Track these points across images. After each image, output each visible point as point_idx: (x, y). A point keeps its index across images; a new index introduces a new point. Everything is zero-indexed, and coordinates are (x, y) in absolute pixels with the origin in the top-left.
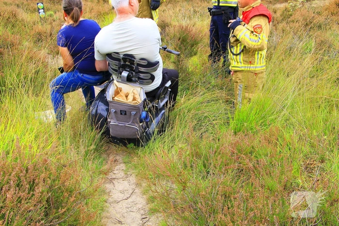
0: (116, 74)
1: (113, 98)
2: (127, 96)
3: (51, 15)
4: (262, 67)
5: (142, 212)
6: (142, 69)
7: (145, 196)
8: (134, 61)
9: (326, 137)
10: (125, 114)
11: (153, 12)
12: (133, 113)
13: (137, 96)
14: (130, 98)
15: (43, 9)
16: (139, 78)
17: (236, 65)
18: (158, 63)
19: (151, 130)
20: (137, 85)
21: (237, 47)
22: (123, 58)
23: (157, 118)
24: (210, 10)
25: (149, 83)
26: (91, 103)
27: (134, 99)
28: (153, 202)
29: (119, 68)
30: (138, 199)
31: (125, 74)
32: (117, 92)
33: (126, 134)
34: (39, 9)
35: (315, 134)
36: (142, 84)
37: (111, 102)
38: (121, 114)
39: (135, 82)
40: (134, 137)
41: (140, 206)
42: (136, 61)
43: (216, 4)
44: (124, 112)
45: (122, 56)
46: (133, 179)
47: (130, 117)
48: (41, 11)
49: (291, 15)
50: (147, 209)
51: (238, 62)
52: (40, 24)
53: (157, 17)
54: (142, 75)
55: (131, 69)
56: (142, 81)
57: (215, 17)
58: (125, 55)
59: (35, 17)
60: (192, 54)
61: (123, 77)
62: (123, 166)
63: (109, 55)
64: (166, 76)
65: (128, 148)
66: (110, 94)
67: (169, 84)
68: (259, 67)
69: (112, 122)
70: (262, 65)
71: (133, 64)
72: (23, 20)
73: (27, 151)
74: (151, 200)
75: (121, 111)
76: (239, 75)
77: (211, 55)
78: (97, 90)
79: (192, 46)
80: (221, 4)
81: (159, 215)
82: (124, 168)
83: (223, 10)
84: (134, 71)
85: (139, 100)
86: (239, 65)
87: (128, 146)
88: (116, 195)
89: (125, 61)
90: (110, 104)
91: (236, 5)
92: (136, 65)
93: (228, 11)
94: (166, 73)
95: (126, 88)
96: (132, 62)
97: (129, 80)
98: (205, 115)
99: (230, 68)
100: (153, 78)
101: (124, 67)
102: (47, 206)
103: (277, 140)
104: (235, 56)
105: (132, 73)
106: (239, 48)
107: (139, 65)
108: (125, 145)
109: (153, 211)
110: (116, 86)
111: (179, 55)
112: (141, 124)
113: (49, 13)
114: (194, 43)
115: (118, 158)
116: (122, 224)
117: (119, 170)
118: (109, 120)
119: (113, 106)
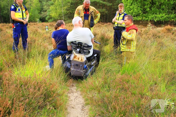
0: (75, 50)
1: (73, 59)
2: (78, 59)
3: (50, 30)
4: (134, 50)
5: (82, 104)
6: (85, 48)
7: (84, 99)
8: (82, 45)
9: (160, 78)
10: (78, 66)
11: (91, 28)
12: (81, 65)
13: (83, 59)
14: (80, 59)
15: (48, 28)
16: (84, 52)
17: (123, 49)
18: (92, 46)
19: (87, 74)
20: (83, 54)
21: (124, 42)
22: (78, 43)
23: (90, 69)
24: (114, 28)
25: (87, 54)
26: (64, 62)
27: (82, 60)
28: (87, 101)
29: (76, 48)
30: (81, 100)
31: (78, 50)
32: (75, 57)
33: (78, 74)
34: (46, 28)
35: (155, 77)
36: (85, 54)
37: (72, 61)
38: (76, 66)
39: (82, 53)
40: (81, 76)
41: (82, 102)
42: (83, 44)
43: (117, 26)
44: (77, 65)
45: (77, 43)
46: (79, 93)
47: (80, 67)
48: (47, 29)
49: (148, 32)
50: (84, 103)
51: (124, 48)
52: (46, 34)
53: (93, 30)
54: (85, 51)
55: (81, 48)
56: (85, 53)
57: (116, 31)
58: (78, 42)
59: (44, 31)
60: (106, 45)
61: (77, 51)
62: (75, 88)
63: (72, 42)
64: (95, 52)
65: (78, 81)
66: (72, 58)
67: (96, 55)
68: (133, 50)
69: (72, 69)
70: (134, 49)
71: (82, 46)
72: (40, 32)
73: (38, 77)
74: (86, 100)
75: (76, 64)
76: (125, 53)
77: (114, 46)
78: (67, 57)
79: (106, 41)
80: (119, 26)
81: (89, 106)
82: (76, 88)
83: (120, 28)
84: (82, 49)
85: (83, 60)
86: (125, 49)
87: (78, 80)
88: (72, 98)
89: (78, 45)
90: (72, 62)
91: (125, 26)
92: (83, 46)
93: (122, 28)
94: (95, 51)
95: (78, 55)
96: (81, 45)
97: (80, 52)
98: (110, 69)
99: (121, 50)
100: (89, 52)
101: (78, 47)
102: (44, 97)
103: (139, 78)
104: (123, 45)
105: (81, 50)
106: (125, 42)
107: (84, 46)
108: (77, 80)
109: (87, 104)
110: (75, 54)
111: (100, 44)
112: (84, 70)
113: (49, 30)
114: (107, 40)
115: (74, 84)
116: (74, 108)
117: (74, 89)
118: (71, 68)
119: (73, 62)
